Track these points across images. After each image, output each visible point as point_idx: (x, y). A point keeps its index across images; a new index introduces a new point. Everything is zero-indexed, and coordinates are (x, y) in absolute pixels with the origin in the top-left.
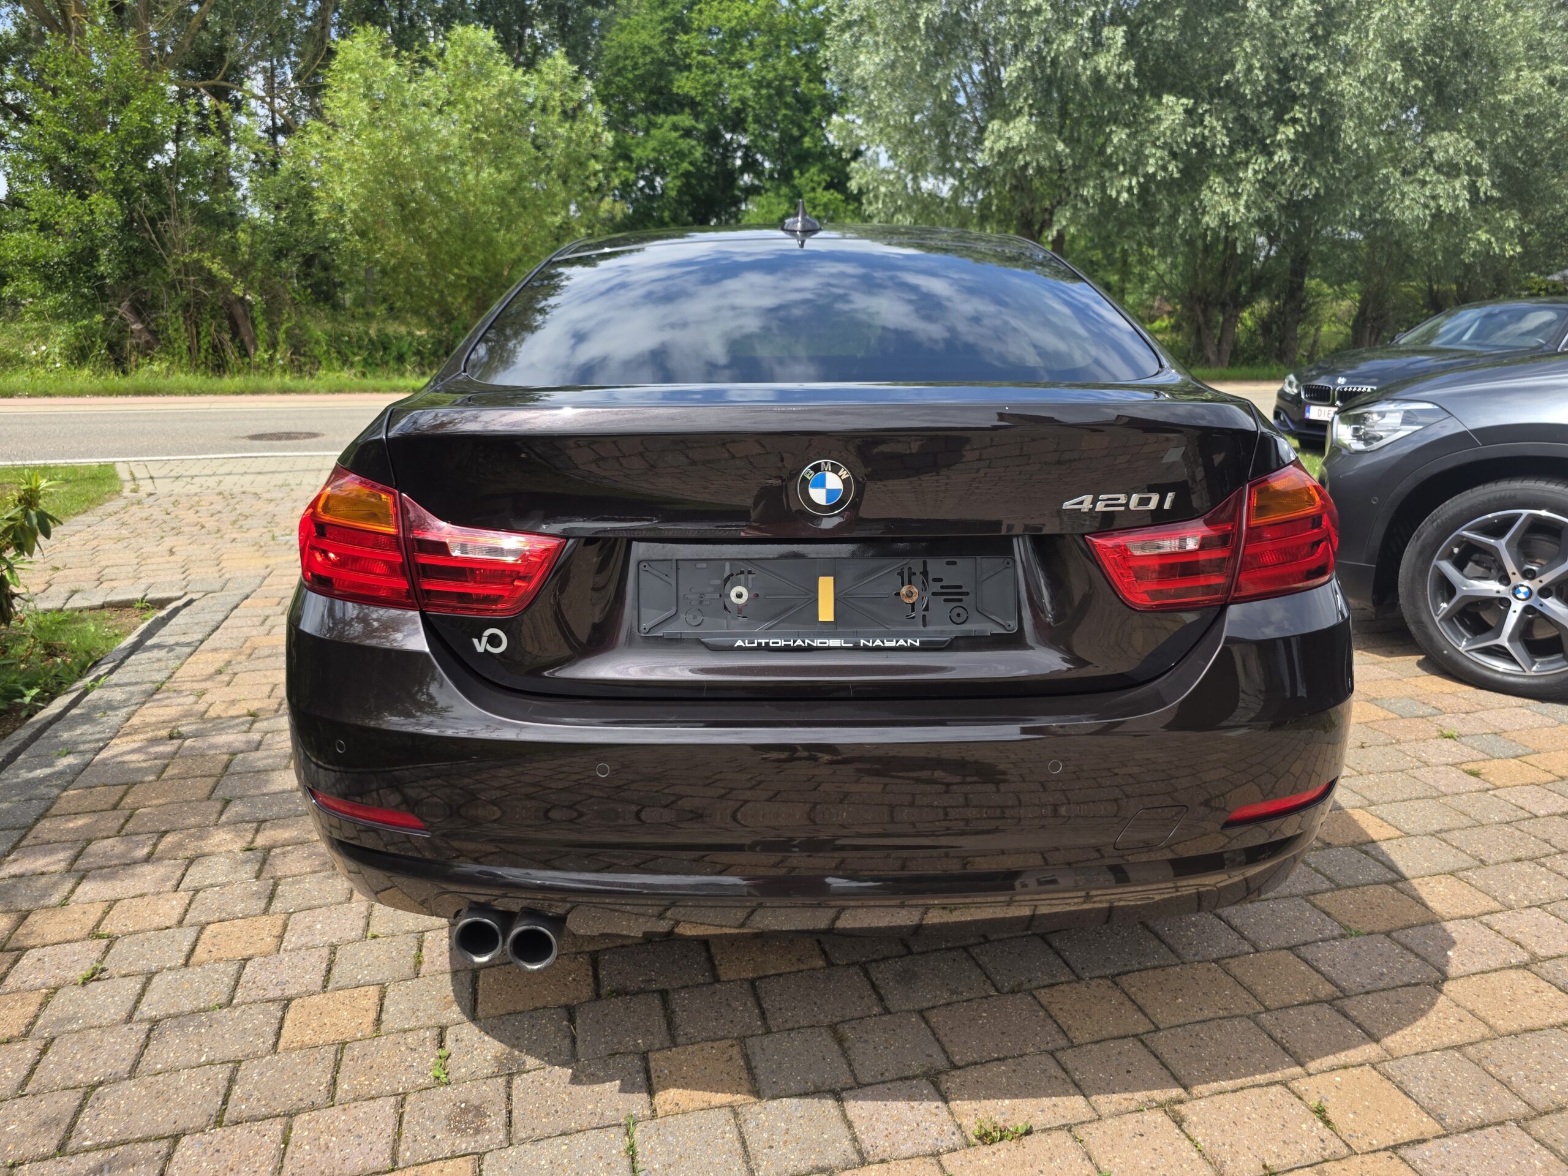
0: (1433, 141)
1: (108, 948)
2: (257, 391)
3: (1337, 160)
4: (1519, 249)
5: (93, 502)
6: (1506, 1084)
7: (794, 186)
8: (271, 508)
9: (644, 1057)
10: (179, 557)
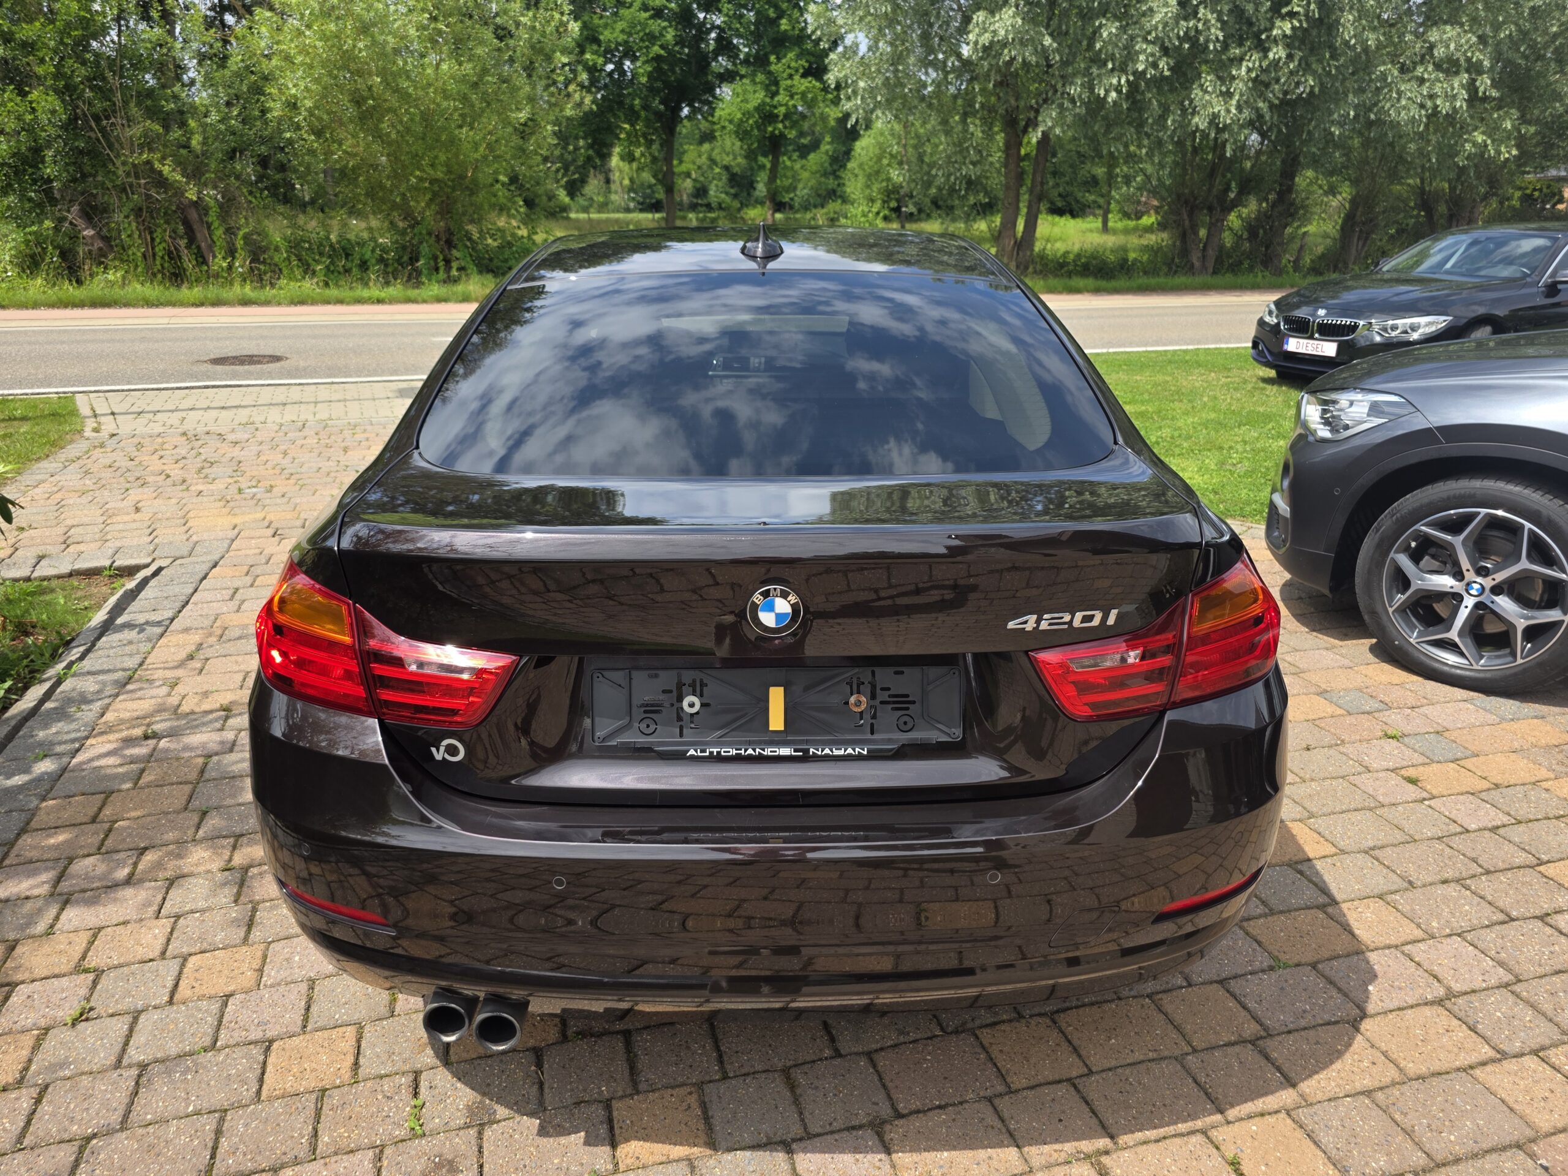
0: (1434, 36)
1: (95, 983)
2: (217, 303)
3: (1333, 57)
4: (1514, 152)
5: (57, 444)
6: (1408, 1133)
7: (770, 73)
8: (236, 452)
9: (608, 1106)
10: (145, 515)
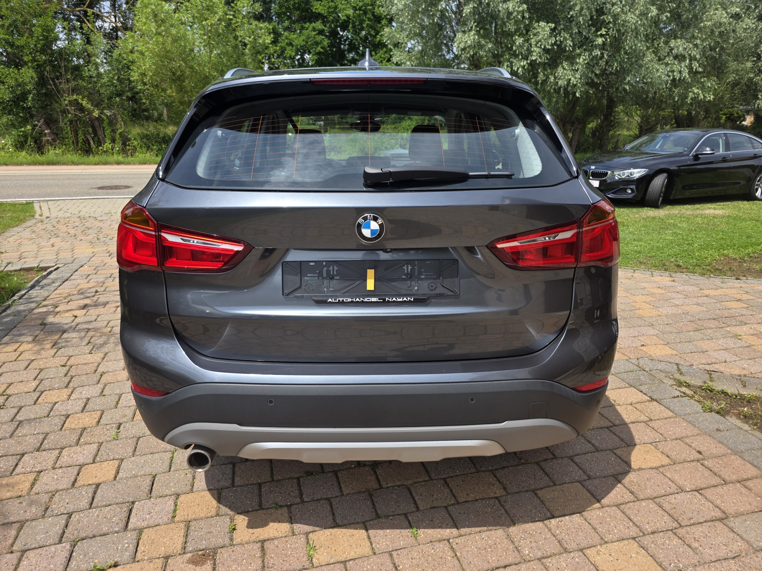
2: (106, 163)
5: (21, 221)
10: (55, 248)
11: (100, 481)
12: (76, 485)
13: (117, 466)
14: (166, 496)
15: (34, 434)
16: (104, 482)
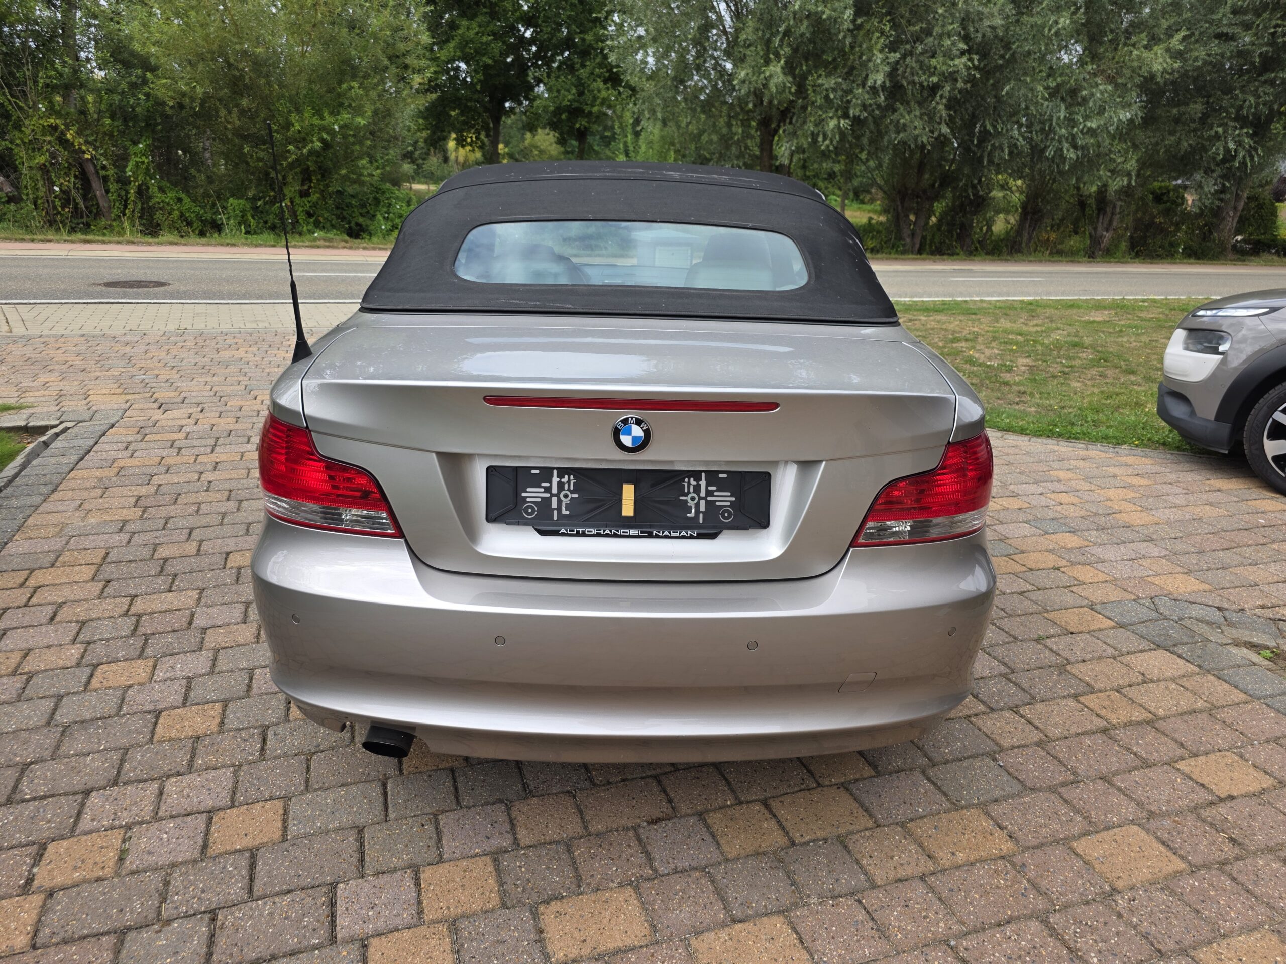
1: (28, 681)
8: (128, 349)
10: (52, 392)
11: (258, 842)
12: (211, 852)
13: (281, 812)
14: (395, 870)
15: (99, 751)
16: (263, 845)
